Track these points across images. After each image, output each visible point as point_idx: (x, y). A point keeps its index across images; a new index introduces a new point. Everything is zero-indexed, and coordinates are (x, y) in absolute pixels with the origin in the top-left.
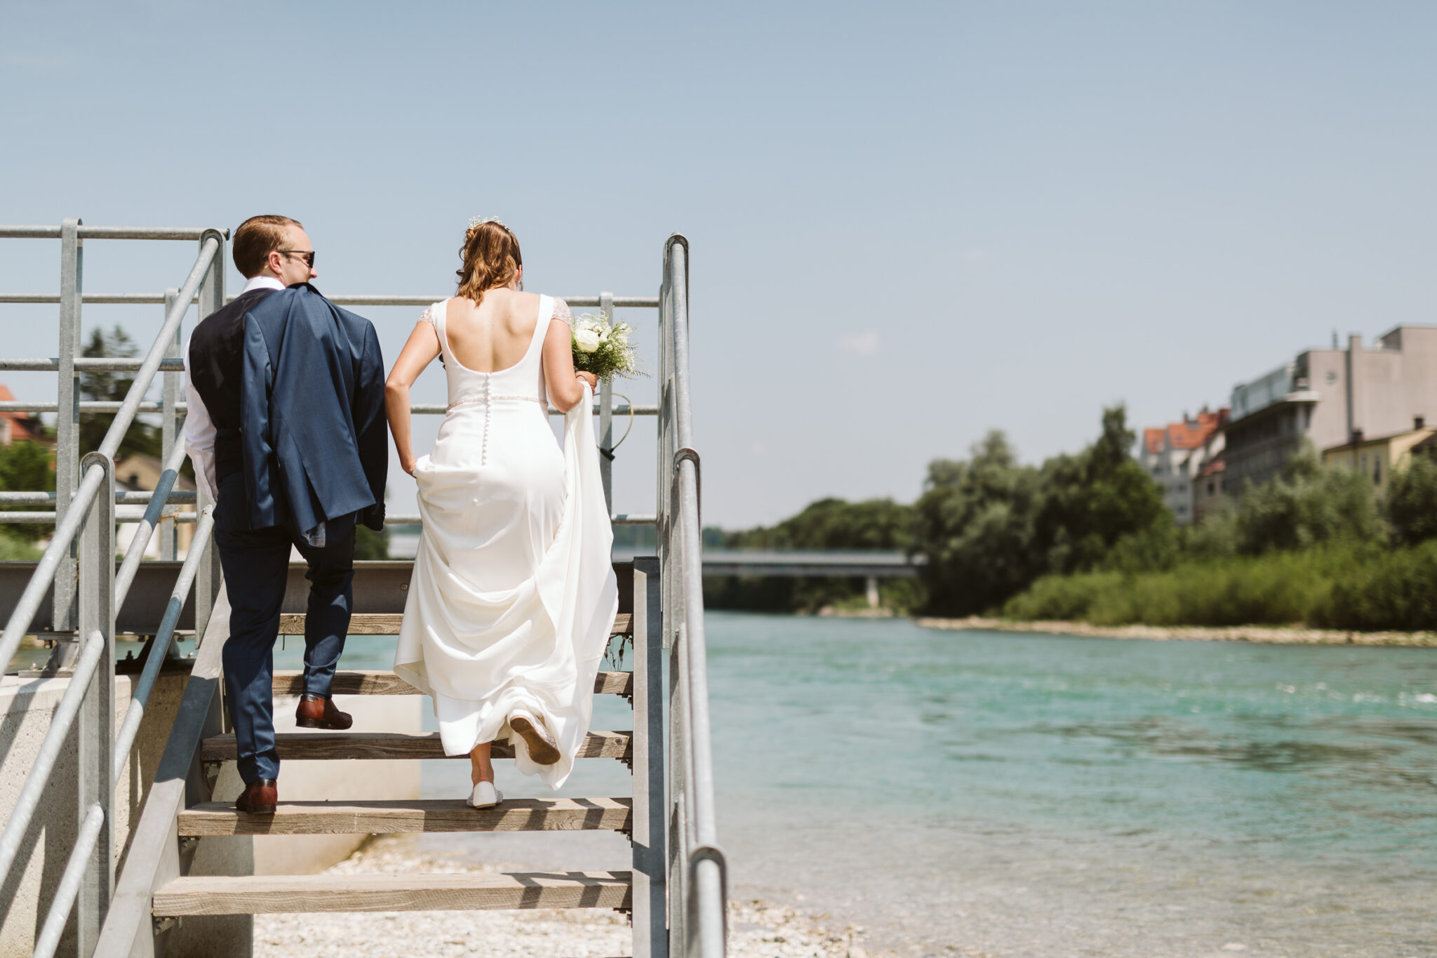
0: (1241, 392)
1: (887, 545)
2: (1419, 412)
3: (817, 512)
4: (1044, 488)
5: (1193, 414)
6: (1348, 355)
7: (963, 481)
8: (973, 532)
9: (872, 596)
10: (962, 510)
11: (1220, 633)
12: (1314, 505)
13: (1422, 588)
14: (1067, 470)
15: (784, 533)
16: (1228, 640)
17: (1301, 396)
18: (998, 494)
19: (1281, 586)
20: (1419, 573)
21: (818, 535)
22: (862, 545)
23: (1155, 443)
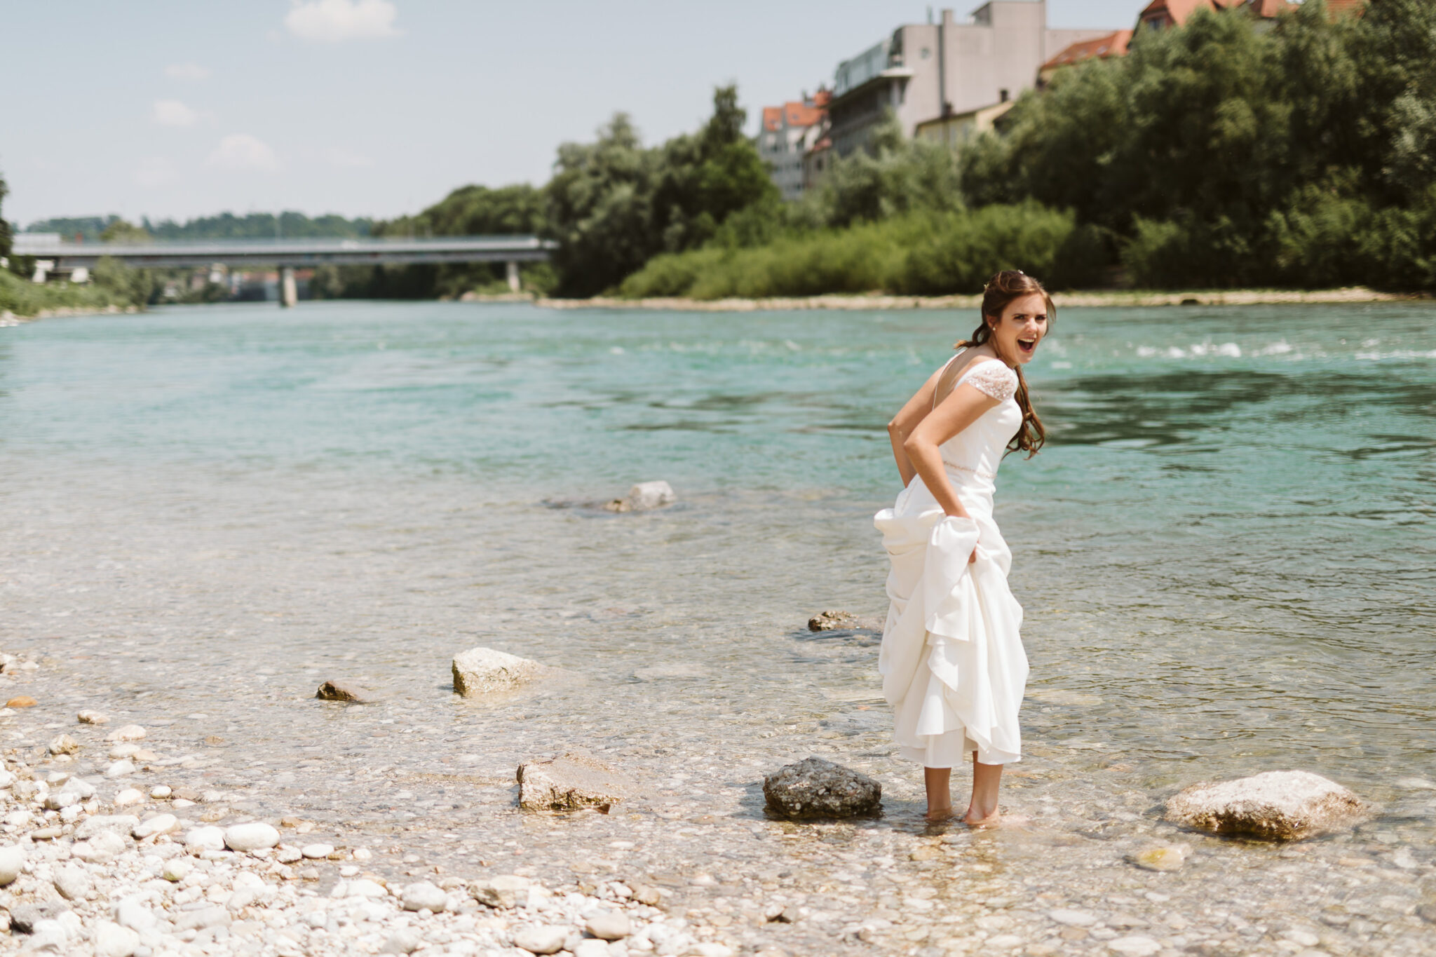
0: (844, 69)
1: (526, 229)
2: (1004, 86)
3: (458, 199)
4: (662, 168)
5: (812, 93)
6: (941, 29)
7: (590, 164)
8: (600, 214)
9: (513, 281)
10: (588, 193)
11: (801, 303)
12: (898, 177)
13: (984, 253)
14: (682, 149)
15: (427, 221)
16: (809, 308)
17: (896, 72)
18: (620, 175)
19: (861, 255)
20: (983, 238)
21: (459, 222)
22: (502, 230)
23: (773, 122)
